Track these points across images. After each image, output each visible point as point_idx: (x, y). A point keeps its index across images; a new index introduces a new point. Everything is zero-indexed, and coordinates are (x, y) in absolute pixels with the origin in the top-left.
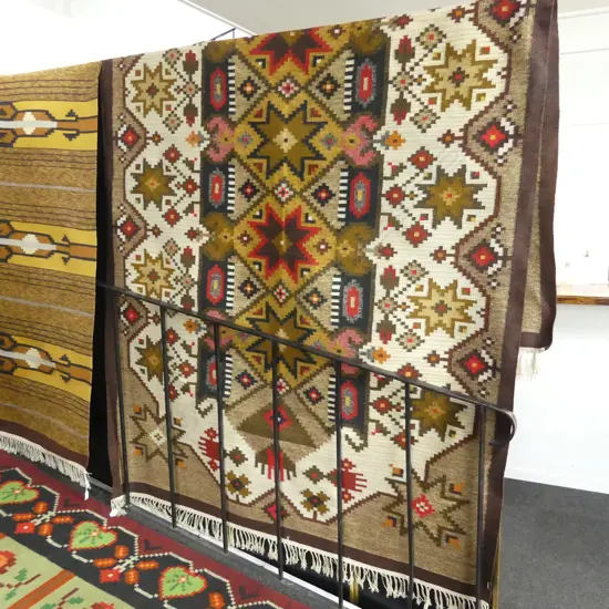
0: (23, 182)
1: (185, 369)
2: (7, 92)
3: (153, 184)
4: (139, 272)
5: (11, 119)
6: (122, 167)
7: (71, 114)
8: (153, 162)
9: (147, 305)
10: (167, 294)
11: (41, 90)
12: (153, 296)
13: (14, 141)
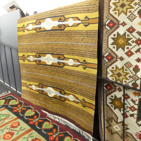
0: (68, 42)
1: (132, 109)
2: (62, 12)
3: (121, 41)
4: (112, 73)
5: (64, 21)
6: (107, 35)
7: (86, 17)
8: (122, 33)
9: (115, 84)
10: (125, 82)
11: (75, 10)
12: (119, 82)
13: (64, 28)
